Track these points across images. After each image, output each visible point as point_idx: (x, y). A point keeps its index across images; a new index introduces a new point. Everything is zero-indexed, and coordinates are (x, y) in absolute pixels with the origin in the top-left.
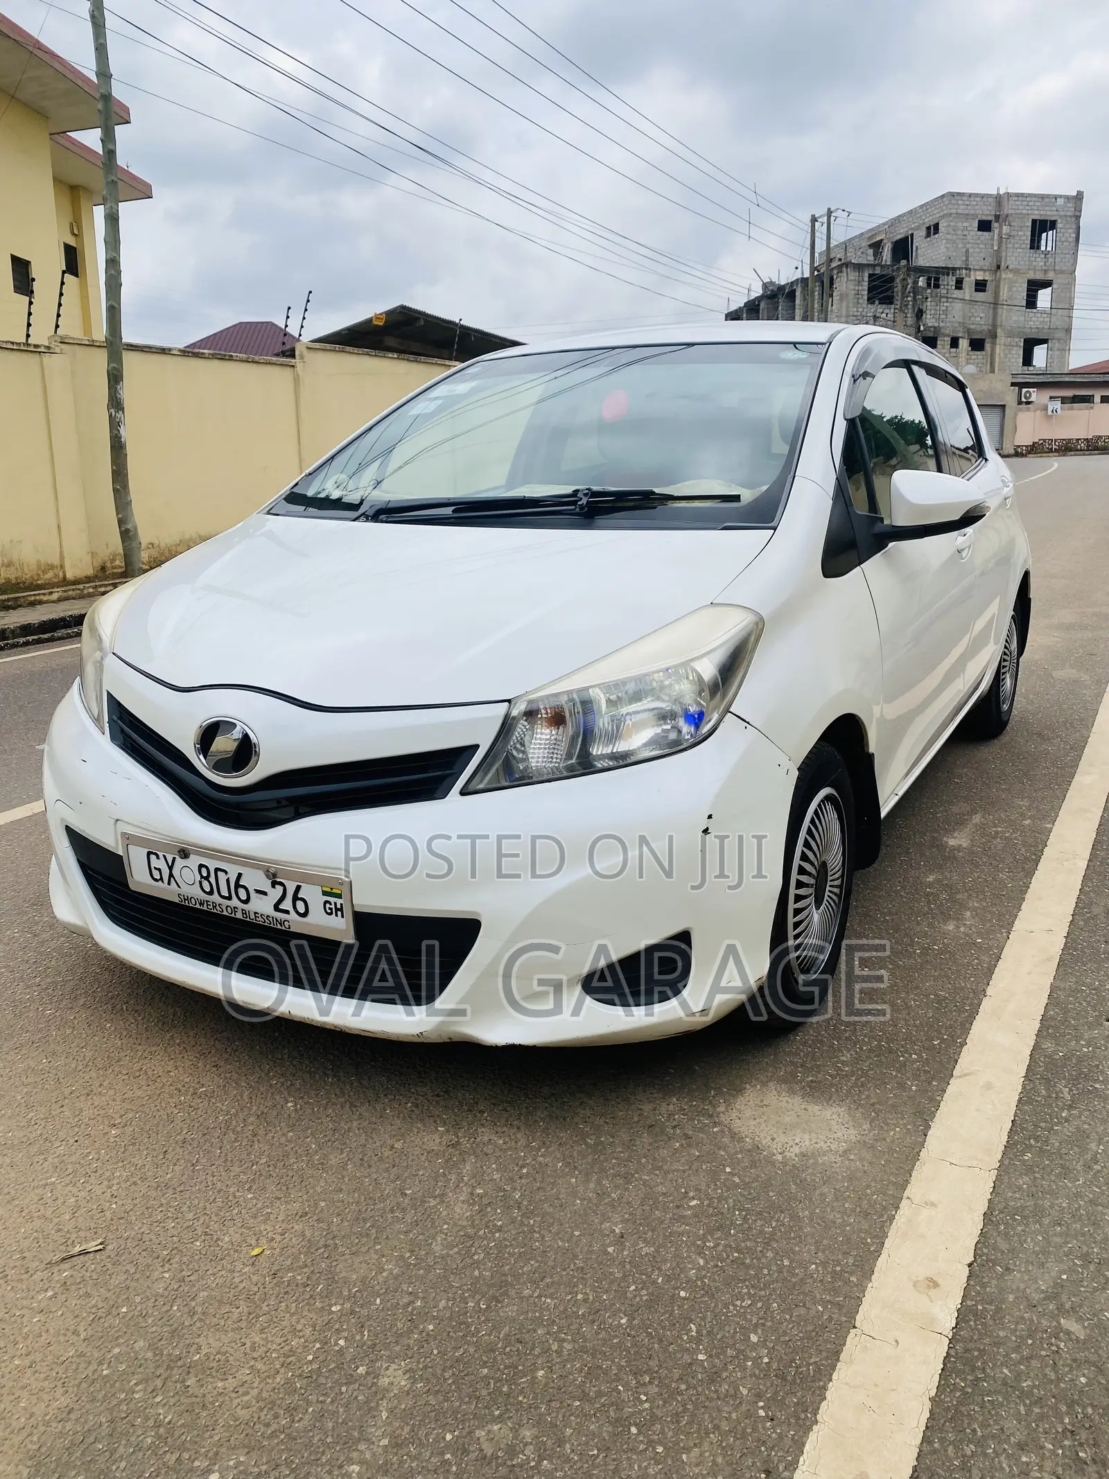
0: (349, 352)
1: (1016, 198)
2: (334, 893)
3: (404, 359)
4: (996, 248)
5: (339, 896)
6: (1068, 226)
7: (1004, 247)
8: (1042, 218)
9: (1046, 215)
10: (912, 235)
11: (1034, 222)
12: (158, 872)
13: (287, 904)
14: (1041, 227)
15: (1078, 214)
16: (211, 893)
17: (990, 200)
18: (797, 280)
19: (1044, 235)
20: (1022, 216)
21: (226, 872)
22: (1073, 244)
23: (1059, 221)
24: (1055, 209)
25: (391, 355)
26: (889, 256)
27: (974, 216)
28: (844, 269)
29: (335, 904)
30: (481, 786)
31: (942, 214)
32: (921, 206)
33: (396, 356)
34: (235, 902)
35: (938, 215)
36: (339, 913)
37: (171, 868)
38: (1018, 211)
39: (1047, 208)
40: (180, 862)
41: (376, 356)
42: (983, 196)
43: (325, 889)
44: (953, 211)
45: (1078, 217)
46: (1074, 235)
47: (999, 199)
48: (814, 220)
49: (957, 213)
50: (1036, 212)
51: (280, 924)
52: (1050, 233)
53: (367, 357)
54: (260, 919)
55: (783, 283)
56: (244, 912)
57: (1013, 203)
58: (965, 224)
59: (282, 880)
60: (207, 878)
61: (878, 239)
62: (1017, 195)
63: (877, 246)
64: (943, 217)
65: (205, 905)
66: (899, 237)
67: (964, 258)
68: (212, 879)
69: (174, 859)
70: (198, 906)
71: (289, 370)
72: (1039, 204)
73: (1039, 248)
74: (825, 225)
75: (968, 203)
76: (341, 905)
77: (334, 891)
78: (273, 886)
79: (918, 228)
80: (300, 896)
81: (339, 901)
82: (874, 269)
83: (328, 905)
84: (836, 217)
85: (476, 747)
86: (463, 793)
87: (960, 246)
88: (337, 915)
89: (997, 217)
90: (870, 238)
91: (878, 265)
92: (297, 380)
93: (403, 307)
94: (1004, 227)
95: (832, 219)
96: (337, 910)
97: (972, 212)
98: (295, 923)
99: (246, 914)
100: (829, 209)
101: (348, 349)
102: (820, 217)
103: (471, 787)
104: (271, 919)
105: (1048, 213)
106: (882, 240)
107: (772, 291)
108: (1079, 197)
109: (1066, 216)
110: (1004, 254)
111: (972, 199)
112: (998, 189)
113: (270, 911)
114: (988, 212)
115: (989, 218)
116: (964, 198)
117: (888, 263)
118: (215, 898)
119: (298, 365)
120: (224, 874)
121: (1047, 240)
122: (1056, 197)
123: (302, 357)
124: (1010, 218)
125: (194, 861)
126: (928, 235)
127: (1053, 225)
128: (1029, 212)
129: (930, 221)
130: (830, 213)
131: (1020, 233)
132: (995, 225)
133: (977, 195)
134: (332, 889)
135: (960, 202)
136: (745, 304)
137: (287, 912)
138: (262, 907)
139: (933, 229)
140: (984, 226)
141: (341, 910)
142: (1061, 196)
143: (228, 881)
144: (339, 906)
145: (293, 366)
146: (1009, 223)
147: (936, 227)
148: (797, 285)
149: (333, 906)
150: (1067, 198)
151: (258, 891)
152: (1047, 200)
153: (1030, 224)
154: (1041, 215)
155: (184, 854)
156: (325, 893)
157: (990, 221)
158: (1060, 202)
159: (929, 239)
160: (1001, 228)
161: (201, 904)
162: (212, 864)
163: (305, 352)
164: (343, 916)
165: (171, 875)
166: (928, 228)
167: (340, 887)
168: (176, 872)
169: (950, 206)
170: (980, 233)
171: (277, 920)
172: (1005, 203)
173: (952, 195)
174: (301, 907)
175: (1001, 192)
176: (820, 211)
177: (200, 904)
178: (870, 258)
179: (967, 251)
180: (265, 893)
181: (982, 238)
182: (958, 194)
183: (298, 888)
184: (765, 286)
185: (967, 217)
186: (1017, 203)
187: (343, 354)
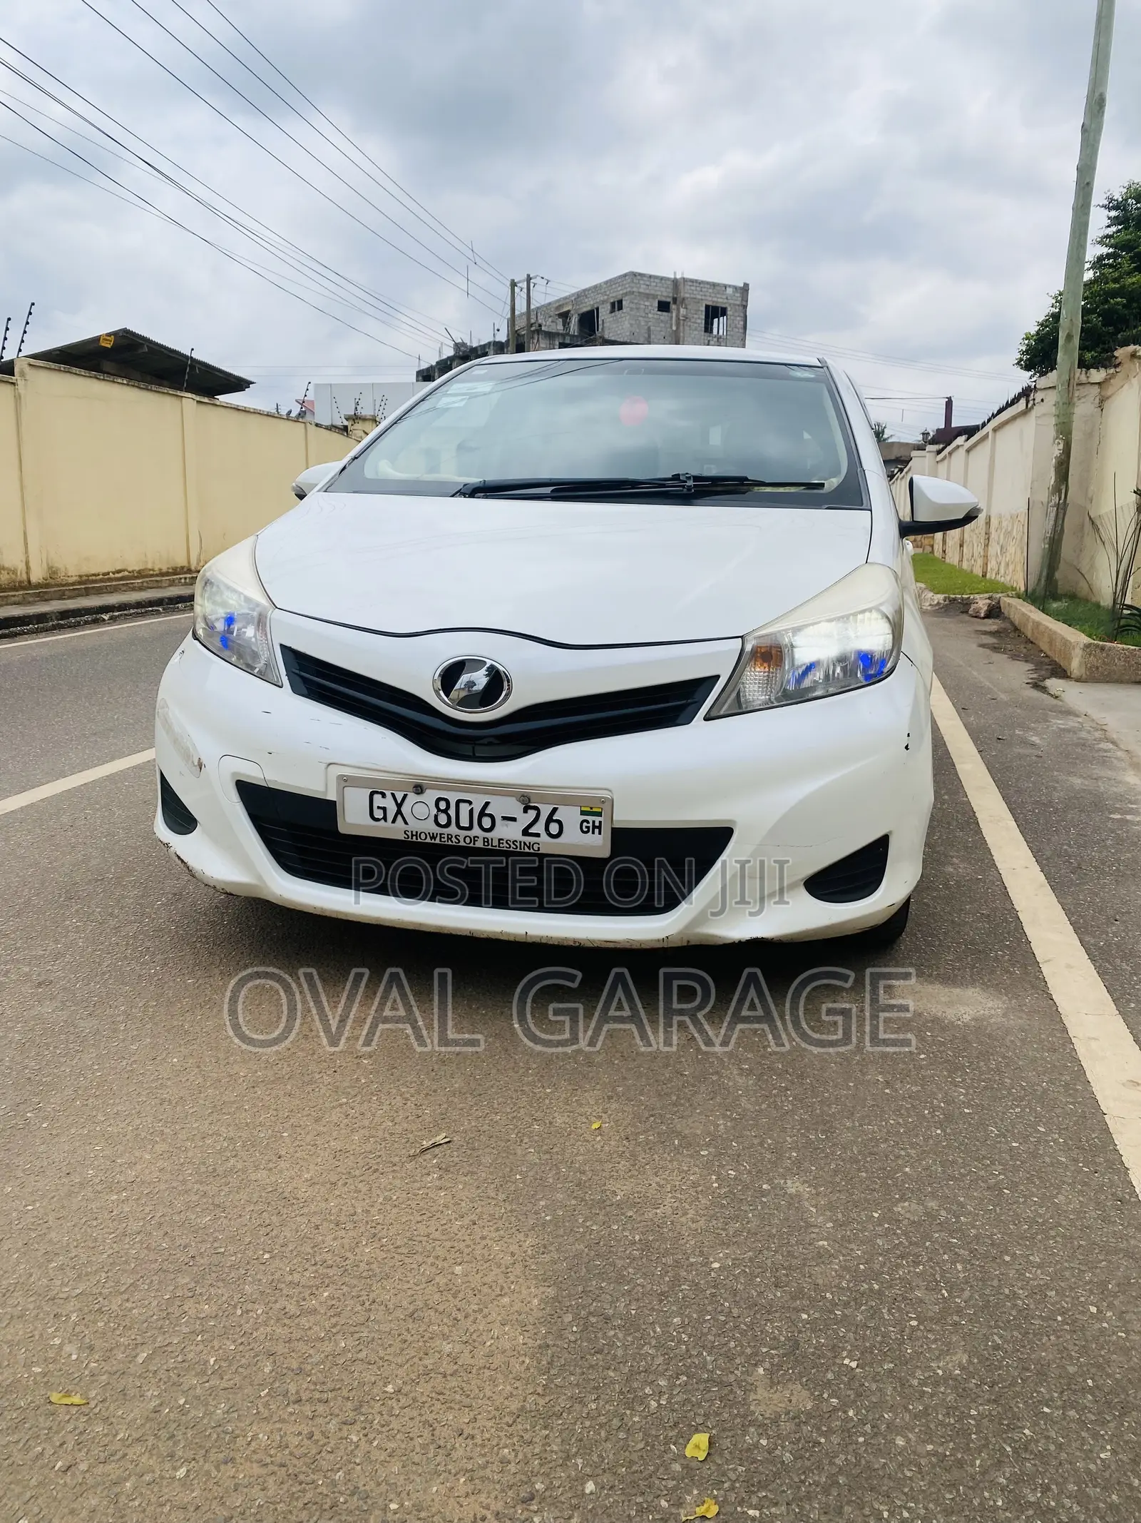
0: (76, 374)
1: (691, 284)
2: (593, 811)
3: (133, 386)
4: (674, 328)
5: (599, 814)
6: (737, 314)
7: (681, 328)
8: (714, 304)
9: (717, 302)
10: (598, 309)
11: (707, 307)
12: (382, 811)
13: (539, 828)
14: (714, 312)
15: (744, 303)
16: (448, 825)
17: (669, 283)
18: (490, 343)
19: (716, 320)
20: (698, 301)
21: (470, 803)
22: (741, 331)
23: (729, 309)
24: (724, 297)
25: (119, 381)
26: (576, 328)
27: (654, 297)
28: (536, 337)
29: (594, 822)
30: (722, 713)
31: (625, 291)
32: (606, 283)
33: (125, 382)
34: (476, 831)
35: (621, 292)
36: (597, 831)
37: (399, 806)
38: (692, 296)
39: (718, 296)
40: (412, 798)
41: (104, 380)
42: (662, 279)
43: (583, 809)
44: (635, 289)
45: (745, 307)
46: (742, 323)
47: (676, 283)
48: (513, 284)
49: (639, 292)
50: (710, 299)
51: (529, 848)
52: (721, 318)
53: (95, 381)
54: (505, 845)
55: (475, 345)
56: (486, 840)
57: (688, 287)
58: (647, 303)
59: (536, 805)
60: (445, 811)
61: (565, 309)
62: (692, 281)
63: (565, 316)
64: (626, 294)
65: (438, 838)
66: (585, 310)
67: (646, 335)
68: (452, 812)
69: (405, 796)
70: (428, 840)
71: (10, 387)
72: (711, 291)
73: (711, 331)
74: (525, 290)
75: (648, 283)
76: (600, 822)
77: (594, 810)
78: (525, 811)
79: (603, 302)
80: (554, 818)
81: (597, 819)
82: (564, 339)
83: (585, 824)
84: (535, 284)
85: (718, 677)
86: (706, 719)
87: (643, 323)
88: (593, 833)
89: (675, 300)
90: (558, 308)
91: (568, 334)
92: (18, 398)
93: (126, 331)
94: (682, 310)
95: (532, 285)
96: (594, 827)
97: (653, 292)
98: (546, 844)
99: (488, 842)
100: (528, 276)
101: (74, 370)
102: (519, 282)
103: (713, 714)
104: (518, 844)
105: (719, 300)
106: (569, 311)
107: (464, 352)
108: (745, 289)
109: (735, 305)
110: (682, 334)
111: (652, 280)
112: (675, 273)
113: (519, 836)
114: (665, 294)
115: (668, 300)
116: (645, 278)
117: (576, 334)
118: (453, 829)
119: (19, 382)
120: (468, 804)
121: (719, 325)
122: (725, 286)
123: (22, 374)
124: (686, 302)
125: (430, 796)
126: (612, 311)
127: (723, 312)
128: (703, 298)
129: (614, 295)
130: (529, 279)
131: (695, 316)
132: (673, 307)
133: (656, 277)
134: (591, 808)
135: (641, 282)
136: (437, 363)
137: (538, 835)
138: (509, 833)
139: (617, 306)
140: (664, 307)
141: (599, 827)
142: (730, 286)
143: (471, 812)
144: (597, 824)
145: (12, 383)
146: (686, 305)
147: (620, 302)
148: (489, 348)
149: (591, 825)
150: (735, 288)
151: (505, 818)
152: (718, 288)
153: (704, 309)
154: (713, 302)
155: (419, 789)
156: (583, 813)
157: (669, 303)
158: (729, 291)
159: (613, 314)
160: (678, 310)
161: (433, 837)
162: (453, 797)
163: (27, 369)
164: (600, 833)
165: (399, 812)
166: (613, 304)
167: (601, 806)
168: (405, 809)
169: (633, 285)
170: (659, 313)
171: (525, 843)
172: (681, 287)
173: (634, 274)
174: (554, 828)
175: (678, 276)
176: (520, 277)
177: (431, 839)
178: (559, 327)
179: (649, 328)
180: (514, 819)
181: (662, 318)
182: (640, 275)
183: (555, 810)
184: (457, 346)
185: (647, 296)
186: (693, 288)
187: (68, 375)
